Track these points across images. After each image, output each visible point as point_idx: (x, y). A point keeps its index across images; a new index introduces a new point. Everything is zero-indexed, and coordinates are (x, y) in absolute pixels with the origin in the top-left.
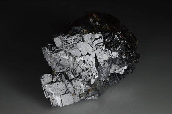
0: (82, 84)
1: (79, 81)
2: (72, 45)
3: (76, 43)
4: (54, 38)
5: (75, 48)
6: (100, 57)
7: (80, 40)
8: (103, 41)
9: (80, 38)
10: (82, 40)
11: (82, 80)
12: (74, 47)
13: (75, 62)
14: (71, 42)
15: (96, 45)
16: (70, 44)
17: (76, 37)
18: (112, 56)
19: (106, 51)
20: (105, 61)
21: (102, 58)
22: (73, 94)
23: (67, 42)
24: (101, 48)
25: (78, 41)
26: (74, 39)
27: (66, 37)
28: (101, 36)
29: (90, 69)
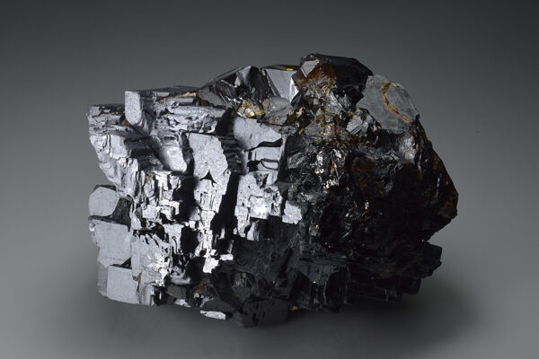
0: (163, 259)
1: (157, 244)
2: (173, 131)
3: (188, 132)
4: (127, 92)
5: (176, 145)
6: (246, 202)
7: (210, 128)
8: (279, 159)
9: (211, 122)
10: (213, 130)
11: (166, 245)
12: (175, 141)
13: (146, 185)
14: (177, 123)
15: (256, 161)
16: (171, 128)
17: (200, 114)
18: (282, 213)
19: (269, 191)
20: (253, 220)
21: (249, 209)
22: (137, 276)
23: (170, 117)
24: (263, 178)
25: (199, 128)
26: (190, 118)
27: (175, 104)
28: (281, 139)
29: (194, 223)
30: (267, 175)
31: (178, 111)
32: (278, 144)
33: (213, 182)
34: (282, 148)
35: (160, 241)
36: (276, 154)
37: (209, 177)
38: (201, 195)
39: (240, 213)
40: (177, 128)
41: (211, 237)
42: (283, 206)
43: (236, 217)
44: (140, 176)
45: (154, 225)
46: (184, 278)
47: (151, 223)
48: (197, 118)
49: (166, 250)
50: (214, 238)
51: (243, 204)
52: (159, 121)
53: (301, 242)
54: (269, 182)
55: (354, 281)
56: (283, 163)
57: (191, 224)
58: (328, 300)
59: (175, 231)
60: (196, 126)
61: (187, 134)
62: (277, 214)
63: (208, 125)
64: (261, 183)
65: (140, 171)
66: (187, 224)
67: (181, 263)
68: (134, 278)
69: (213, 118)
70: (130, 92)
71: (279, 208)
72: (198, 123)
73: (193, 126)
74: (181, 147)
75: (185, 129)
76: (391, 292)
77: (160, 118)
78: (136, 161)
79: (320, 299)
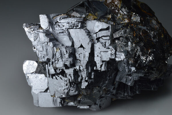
0: (65, 85)
1: (62, 79)
2: (63, 30)
3: (69, 29)
4: (40, 15)
5: (65, 35)
7: (78, 26)
8: (109, 35)
9: (79, 23)
10: (79, 26)
11: (66, 79)
12: (65, 33)
13: (57, 53)
14: (63, 26)
15: (99, 37)
16: (61, 28)
17: (73, 21)
18: (116, 57)
19: (108, 48)
20: (103, 61)
21: (101, 57)
22: (53, 95)
23: (59, 24)
24: (104, 44)
25: (74, 27)
26: (69, 23)
27: (60, 18)
28: (109, 27)
29: (79, 67)
30: (106, 42)
31: (62, 21)
32: (107, 29)
33: (84, 48)
34: (110, 30)
35: (63, 78)
36: (108, 33)
37: (81, 46)
38: (79, 54)
39: (97, 59)
40: (64, 28)
41: (85, 72)
42: (115, 54)
43: (95, 62)
44: (54, 49)
45: (61, 70)
46: (75, 92)
47: (59, 69)
48: (72, 23)
49: (66, 81)
50: (87, 72)
51: (98, 56)
52: (55, 26)
53: (126, 68)
54: (107, 45)
55: (140, 84)
56: (111, 36)
57: (77, 67)
58: (131, 93)
59: (70, 72)
60: (72, 26)
61: (69, 30)
62: (113, 57)
63: (77, 25)
64: (104, 46)
65: (53, 47)
66: (75, 68)
67: (72, 86)
68: (52, 96)
69: (79, 22)
70: (42, 15)
71: (114, 55)
72: (73, 24)
73: (71, 26)
74: (68, 35)
75: (68, 28)
76: (154, 86)
77: (55, 25)
78: (51, 43)
79: (128, 93)
